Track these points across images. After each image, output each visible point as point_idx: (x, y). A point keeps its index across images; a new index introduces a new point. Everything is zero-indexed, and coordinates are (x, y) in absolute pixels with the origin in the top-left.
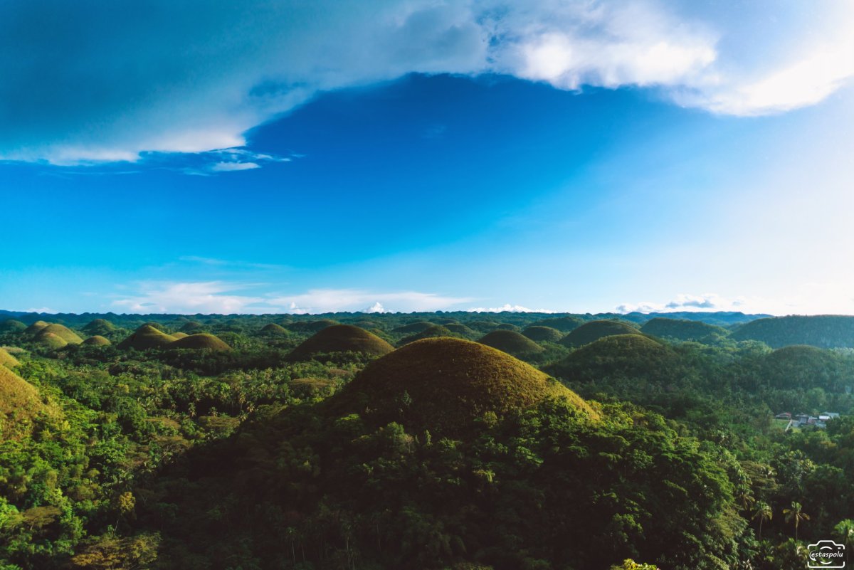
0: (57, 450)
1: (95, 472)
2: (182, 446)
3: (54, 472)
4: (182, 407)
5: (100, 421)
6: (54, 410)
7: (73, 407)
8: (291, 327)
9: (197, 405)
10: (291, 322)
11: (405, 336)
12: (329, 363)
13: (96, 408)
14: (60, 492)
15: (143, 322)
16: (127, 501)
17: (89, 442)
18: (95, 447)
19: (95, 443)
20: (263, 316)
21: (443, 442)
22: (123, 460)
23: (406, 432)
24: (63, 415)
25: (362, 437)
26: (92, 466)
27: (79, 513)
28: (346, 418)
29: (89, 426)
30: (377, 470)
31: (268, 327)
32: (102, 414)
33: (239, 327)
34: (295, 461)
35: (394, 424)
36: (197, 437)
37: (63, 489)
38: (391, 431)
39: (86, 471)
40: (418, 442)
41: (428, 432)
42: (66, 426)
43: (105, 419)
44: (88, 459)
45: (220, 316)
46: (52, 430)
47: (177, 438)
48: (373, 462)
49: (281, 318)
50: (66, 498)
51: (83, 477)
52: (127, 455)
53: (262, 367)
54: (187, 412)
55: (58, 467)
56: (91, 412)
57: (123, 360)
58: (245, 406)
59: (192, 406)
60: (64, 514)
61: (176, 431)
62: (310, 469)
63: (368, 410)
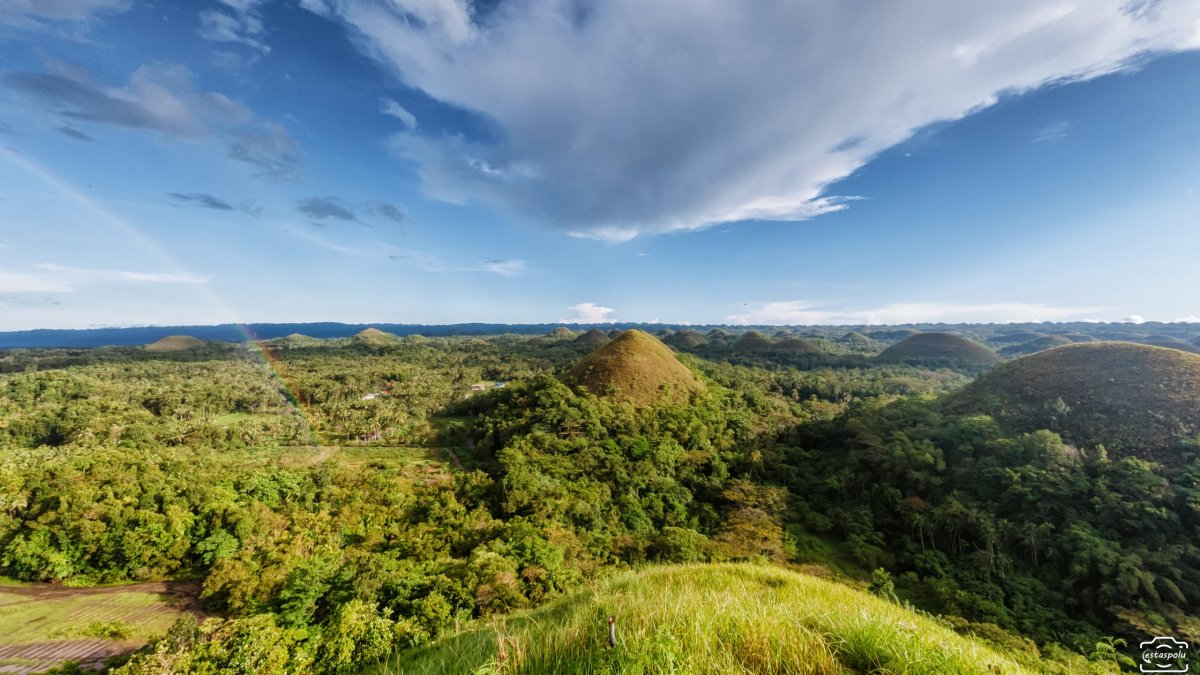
0: (706, 413)
1: (731, 432)
2: (793, 422)
3: (705, 427)
4: (787, 393)
5: (731, 396)
6: (701, 385)
7: (712, 384)
8: (871, 336)
9: (799, 391)
10: (869, 331)
11: (1006, 345)
12: (920, 366)
13: (727, 386)
14: (709, 442)
15: (746, 331)
16: (757, 456)
17: (725, 410)
18: (730, 414)
19: (729, 411)
20: (841, 327)
21: (1130, 461)
22: (751, 426)
23: (1065, 443)
24: (707, 390)
25: (1000, 440)
26: (729, 427)
27: (724, 460)
28: (975, 419)
29: (725, 398)
30: (1025, 478)
31: (849, 335)
32: (732, 391)
33: (822, 335)
34: (913, 451)
35: (1047, 432)
36: (804, 417)
37: (711, 440)
38: (1043, 440)
39: (725, 430)
40: (1085, 456)
41: (1101, 447)
42: (710, 397)
43: (734, 395)
44: (726, 422)
45: (804, 327)
46: (701, 398)
47: (788, 415)
48: (1018, 468)
49: (860, 328)
50: (713, 447)
51: (724, 434)
52: (753, 422)
53: (850, 366)
54: (791, 396)
55: (707, 424)
56: (724, 389)
57: (736, 356)
58: (841, 396)
59: (795, 393)
60: (714, 458)
61: (787, 410)
62: (932, 462)
63: (1003, 413)
